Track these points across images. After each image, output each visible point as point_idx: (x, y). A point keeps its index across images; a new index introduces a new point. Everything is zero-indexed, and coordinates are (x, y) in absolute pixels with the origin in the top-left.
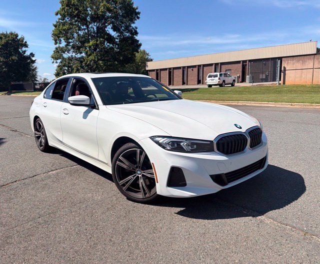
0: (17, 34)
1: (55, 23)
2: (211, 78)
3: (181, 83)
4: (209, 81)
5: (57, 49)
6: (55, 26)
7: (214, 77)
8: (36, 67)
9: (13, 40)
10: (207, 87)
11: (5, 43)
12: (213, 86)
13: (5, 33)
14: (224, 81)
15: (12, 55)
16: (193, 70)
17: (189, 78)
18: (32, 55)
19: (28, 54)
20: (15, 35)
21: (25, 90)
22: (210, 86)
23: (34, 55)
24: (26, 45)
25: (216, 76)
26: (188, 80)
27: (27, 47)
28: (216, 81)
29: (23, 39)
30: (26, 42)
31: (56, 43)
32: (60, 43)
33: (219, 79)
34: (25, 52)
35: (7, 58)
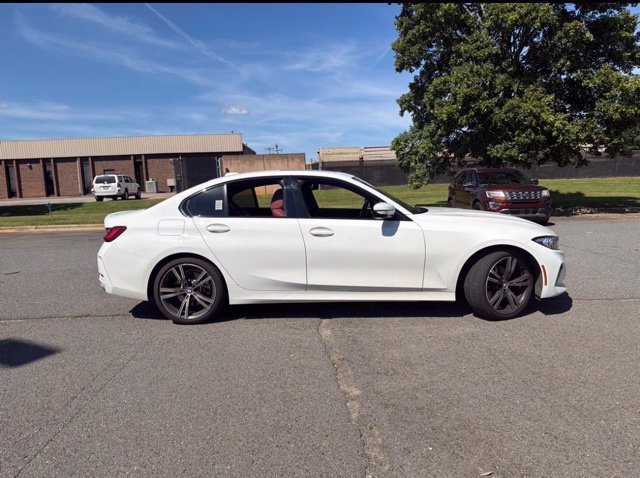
2: (102, 185)
3: (6, 193)
4: (98, 189)
7: (109, 182)
10: (93, 200)
12: (105, 199)
14: (126, 190)
16: (31, 167)
17: (22, 183)
22: (100, 198)
25: (111, 180)
26: (23, 187)
28: (113, 189)
33: (119, 185)
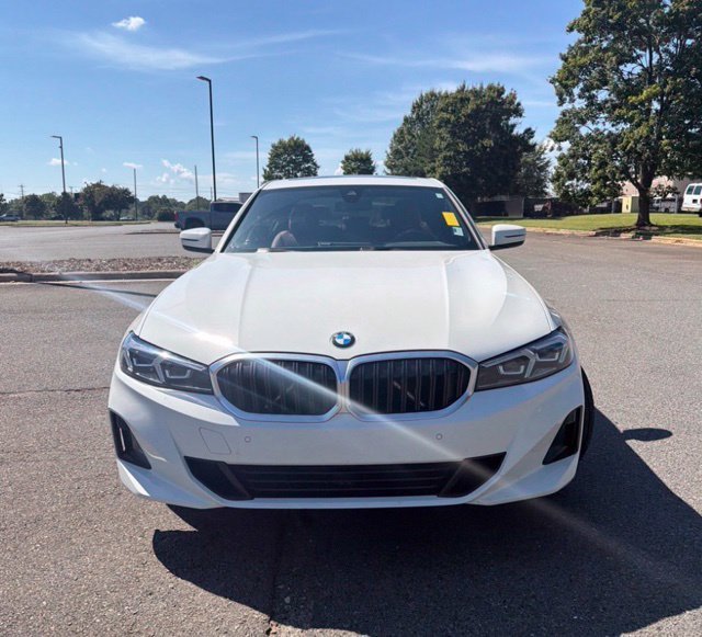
0: (503, 88)
1: (565, 52)
5: (564, 114)
6: (565, 59)
8: (548, 162)
9: (493, 102)
11: (472, 110)
13: (478, 88)
15: (484, 136)
18: (529, 133)
19: (519, 130)
20: (498, 91)
21: (506, 215)
23: (533, 133)
24: (518, 112)
27: (521, 115)
29: (514, 98)
30: (519, 104)
31: (562, 102)
32: (572, 101)
34: (514, 126)
35: (472, 143)
